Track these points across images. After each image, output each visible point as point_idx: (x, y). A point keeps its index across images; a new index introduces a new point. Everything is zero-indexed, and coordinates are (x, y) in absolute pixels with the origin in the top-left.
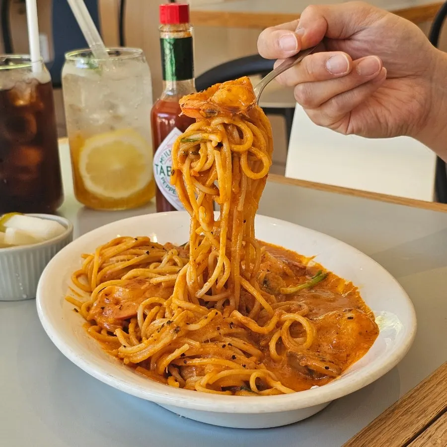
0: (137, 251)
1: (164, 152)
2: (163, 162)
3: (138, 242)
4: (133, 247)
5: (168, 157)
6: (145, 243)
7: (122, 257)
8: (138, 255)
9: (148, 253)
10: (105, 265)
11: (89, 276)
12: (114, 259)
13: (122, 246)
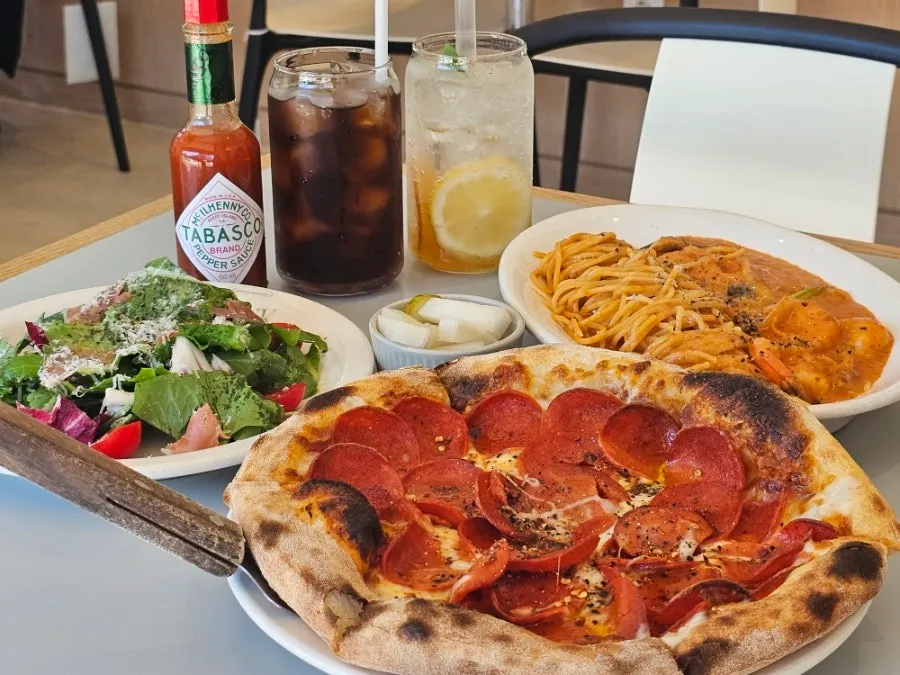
0: (603, 247)
1: (200, 208)
2: (198, 223)
3: (605, 237)
4: (599, 244)
5: (207, 215)
6: (610, 240)
7: (588, 254)
8: (606, 253)
9: (617, 250)
10: (567, 263)
11: (548, 277)
12: (579, 256)
13: (586, 243)
